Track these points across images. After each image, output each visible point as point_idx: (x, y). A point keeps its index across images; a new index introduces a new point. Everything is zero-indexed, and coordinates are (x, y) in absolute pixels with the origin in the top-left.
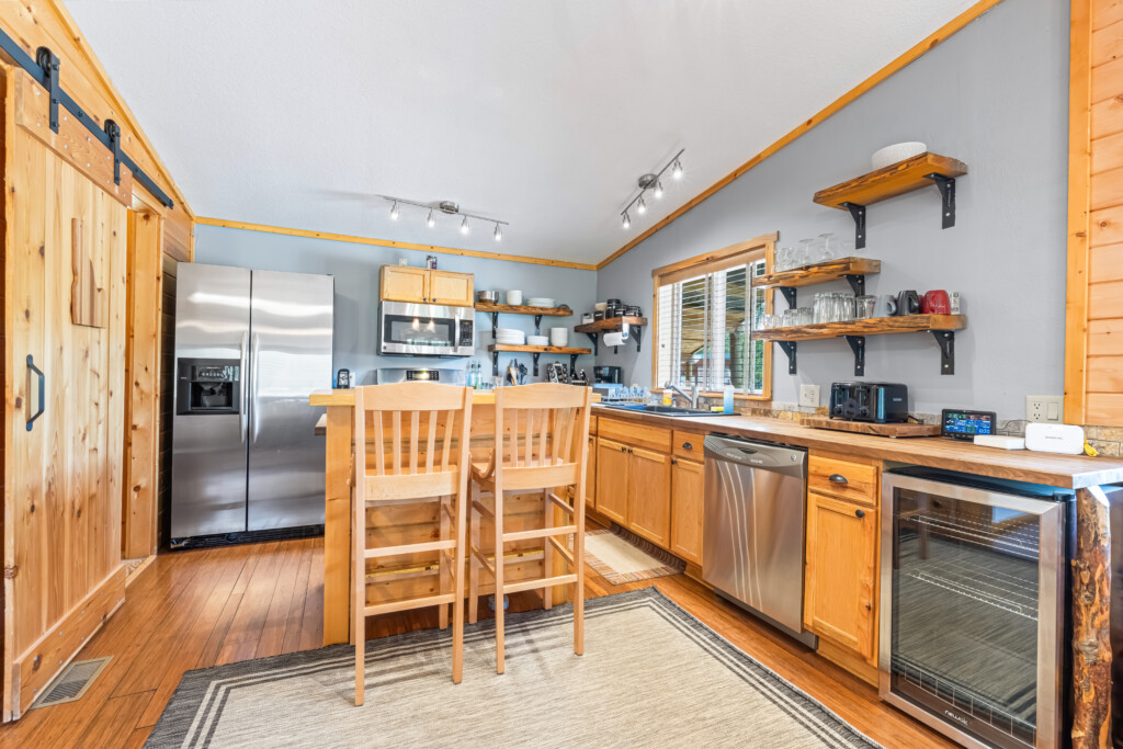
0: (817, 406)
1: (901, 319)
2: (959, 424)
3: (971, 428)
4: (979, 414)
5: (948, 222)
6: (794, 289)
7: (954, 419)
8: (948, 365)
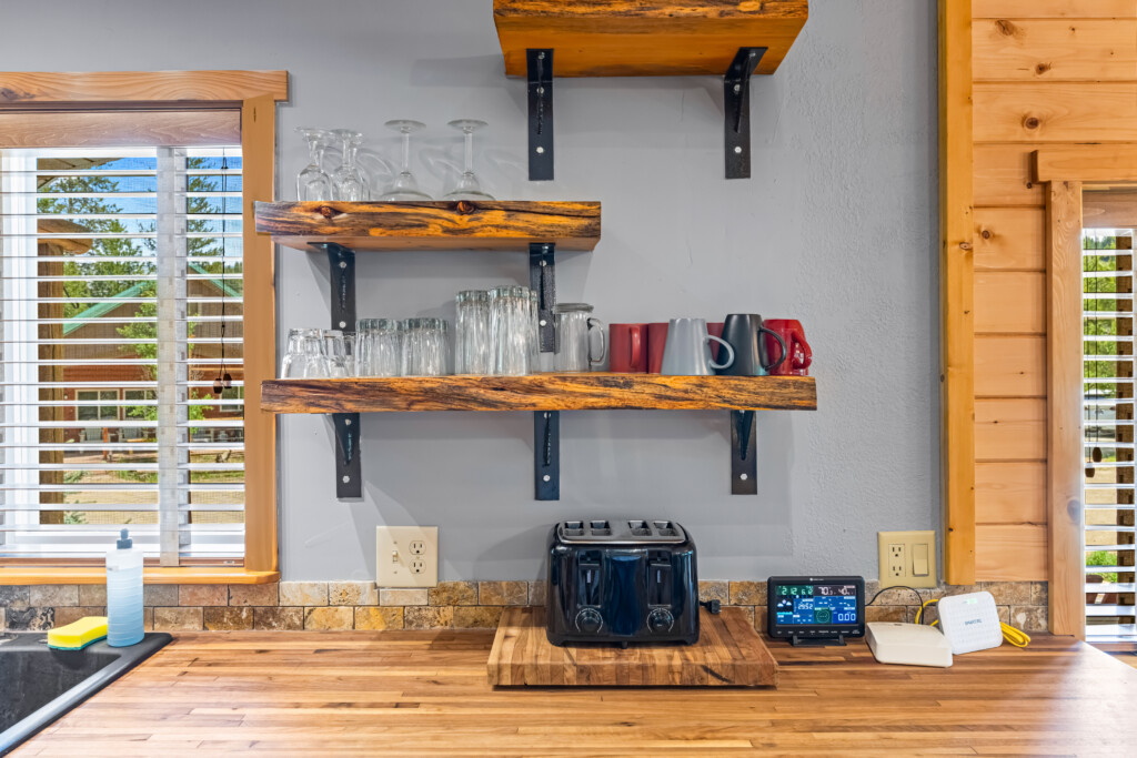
0: (433, 583)
1: (750, 385)
2: (801, 606)
3: (822, 613)
4: (835, 583)
5: (738, 167)
6: (349, 256)
7: (790, 597)
8: (744, 471)
